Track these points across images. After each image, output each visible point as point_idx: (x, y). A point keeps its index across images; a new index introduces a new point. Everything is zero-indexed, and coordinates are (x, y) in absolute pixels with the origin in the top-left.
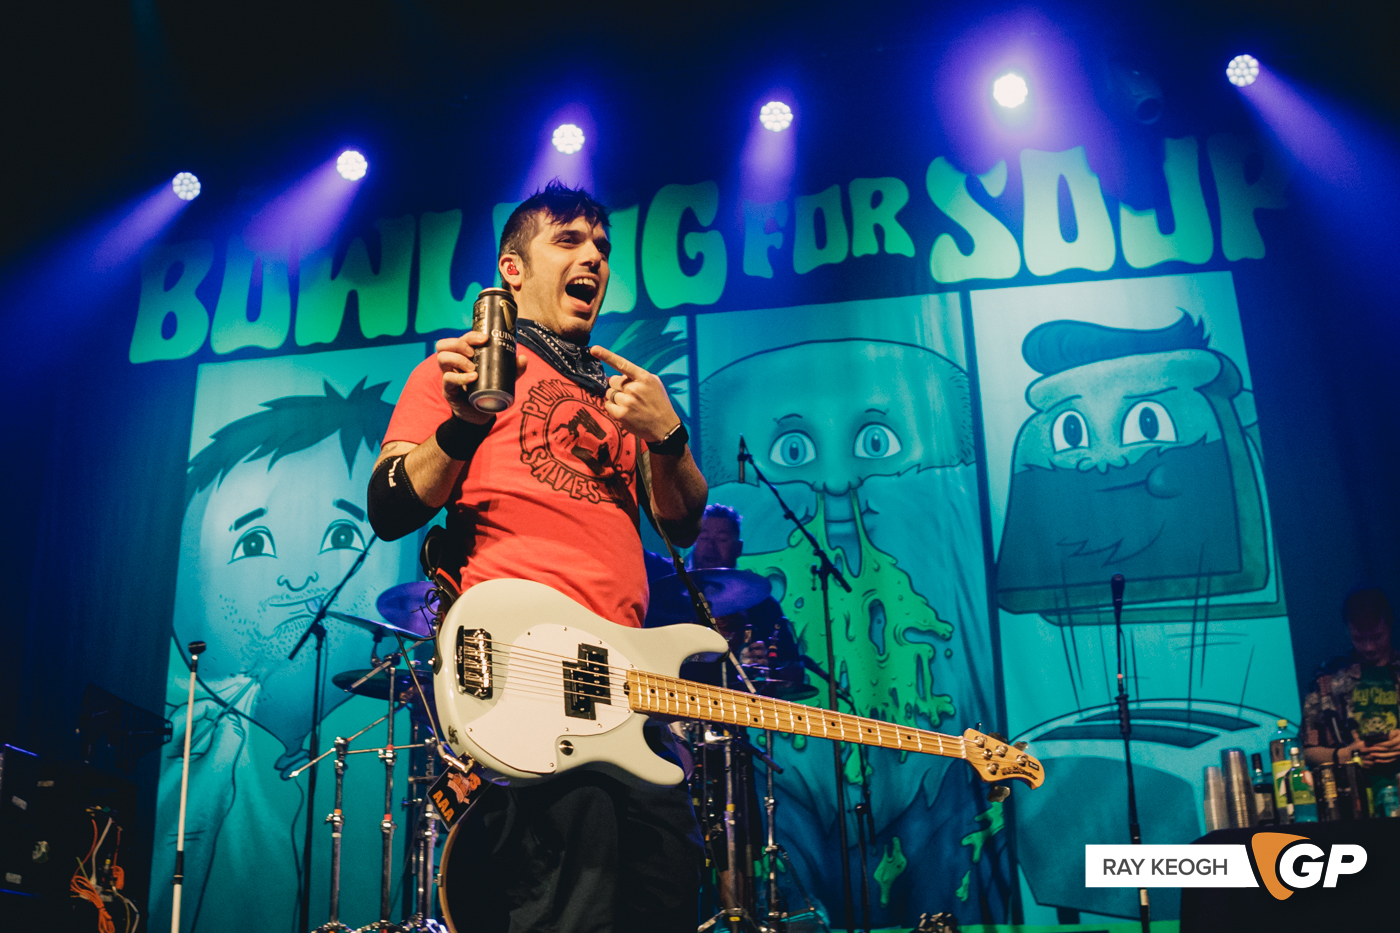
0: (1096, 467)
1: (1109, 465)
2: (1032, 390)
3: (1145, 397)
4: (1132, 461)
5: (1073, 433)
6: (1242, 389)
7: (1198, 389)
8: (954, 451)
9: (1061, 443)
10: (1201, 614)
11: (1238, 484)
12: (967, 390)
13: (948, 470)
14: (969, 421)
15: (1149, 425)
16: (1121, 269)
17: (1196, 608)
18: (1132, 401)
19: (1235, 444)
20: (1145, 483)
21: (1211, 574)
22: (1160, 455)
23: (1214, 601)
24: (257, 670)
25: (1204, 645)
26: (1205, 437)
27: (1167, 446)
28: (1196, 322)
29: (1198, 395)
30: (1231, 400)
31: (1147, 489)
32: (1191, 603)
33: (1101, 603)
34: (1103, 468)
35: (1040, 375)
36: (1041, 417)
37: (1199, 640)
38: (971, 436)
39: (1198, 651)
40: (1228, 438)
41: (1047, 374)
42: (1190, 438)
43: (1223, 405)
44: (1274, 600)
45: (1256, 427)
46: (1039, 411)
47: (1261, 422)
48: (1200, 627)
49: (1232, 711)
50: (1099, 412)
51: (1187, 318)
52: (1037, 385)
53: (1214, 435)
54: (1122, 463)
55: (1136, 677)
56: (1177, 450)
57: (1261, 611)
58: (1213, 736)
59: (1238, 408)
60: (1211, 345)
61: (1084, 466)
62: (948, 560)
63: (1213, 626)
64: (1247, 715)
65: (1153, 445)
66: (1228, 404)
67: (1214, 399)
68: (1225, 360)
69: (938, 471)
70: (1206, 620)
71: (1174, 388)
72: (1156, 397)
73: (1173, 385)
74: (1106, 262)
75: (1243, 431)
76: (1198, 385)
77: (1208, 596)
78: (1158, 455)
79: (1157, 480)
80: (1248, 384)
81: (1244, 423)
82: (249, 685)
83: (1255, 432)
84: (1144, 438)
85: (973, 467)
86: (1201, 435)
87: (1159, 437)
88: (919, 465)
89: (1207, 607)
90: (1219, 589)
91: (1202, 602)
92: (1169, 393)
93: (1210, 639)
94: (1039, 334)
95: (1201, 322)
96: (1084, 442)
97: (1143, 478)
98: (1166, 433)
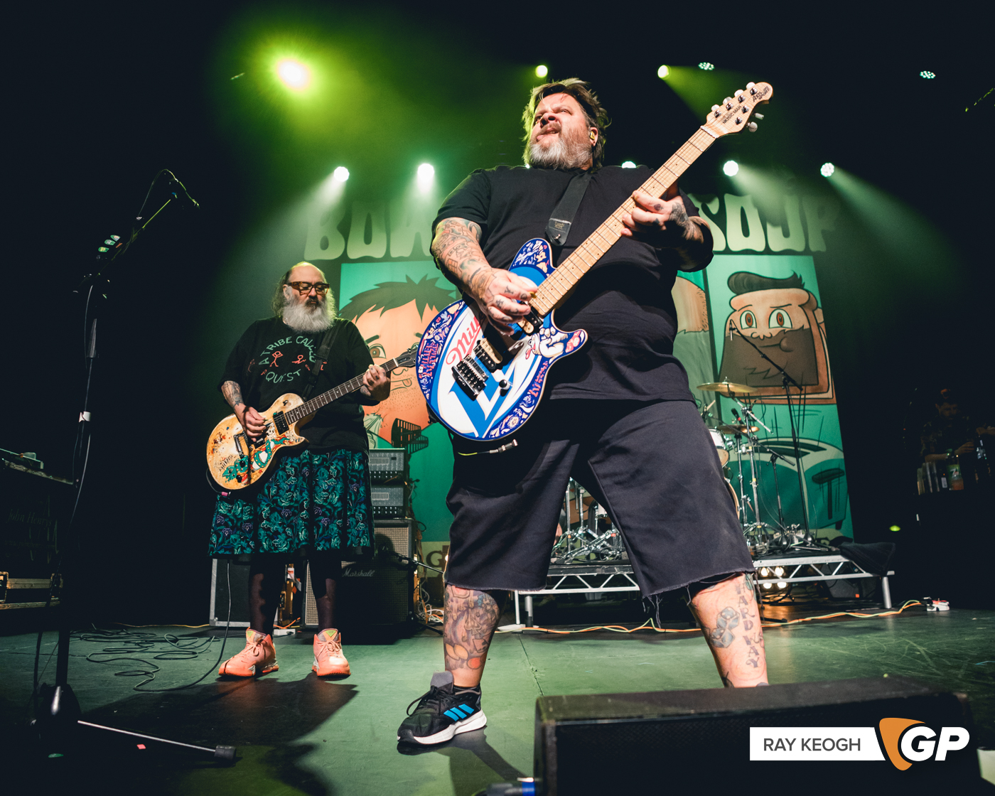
0: (759, 337)
1: (764, 336)
2: (732, 301)
3: (778, 308)
4: (774, 335)
5: (749, 320)
6: (817, 307)
7: (800, 306)
8: (700, 325)
9: (745, 325)
10: (802, 402)
11: (816, 348)
12: (705, 299)
13: (697, 333)
14: (706, 312)
15: (780, 320)
16: (767, 251)
17: (800, 399)
18: (773, 309)
19: (815, 331)
20: (779, 345)
21: (806, 385)
22: (785, 333)
23: (807, 396)
24: (379, 413)
25: (804, 415)
26: (803, 326)
27: (787, 330)
28: (799, 277)
29: (800, 309)
30: (813, 311)
31: (780, 348)
32: (798, 397)
33: (762, 395)
34: (762, 337)
35: (734, 294)
36: (736, 313)
37: (802, 413)
38: (707, 319)
39: (801, 417)
40: (812, 328)
41: (738, 294)
42: (797, 326)
43: (810, 314)
44: (831, 397)
45: (823, 324)
46: (735, 310)
47: (825, 321)
48: (802, 407)
49: (815, 443)
50: (760, 313)
51: (795, 274)
52: (734, 299)
53: (807, 326)
54: (769, 336)
55: (777, 427)
56: (792, 331)
57: (825, 402)
58: (807, 453)
59: (816, 315)
60: (805, 287)
61: (754, 336)
62: (699, 373)
63: (807, 407)
64: (821, 445)
65: (782, 329)
66: (812, 314)
67: (806, 311)
68: (811, 295)
69: (693, 334)
70: (804, 405)
71: (790, 305)
72: (783, 308)
73: (789, 303)
74: (761, 248)
75: (818, 325)
76: (800, 304)
77: (805, 394)
78: (784, 333)
79: (784, 344)
80: (820, 305)
81: (819, 322)
82: (376, 420)
83: (823, 326)
84: (778, 326)
85: (708, 333)
86: (801, 326)
87: (784, 326)
88: (685, 330)
89: (805, 399)
90: (810, 392)
91: (803, 397)
92: (788, 307)
93: (806, 413)
94: (734, 276)
95: (801, 277)
96: (754, 325)
97: (779, 342)
98: (787, 324)
